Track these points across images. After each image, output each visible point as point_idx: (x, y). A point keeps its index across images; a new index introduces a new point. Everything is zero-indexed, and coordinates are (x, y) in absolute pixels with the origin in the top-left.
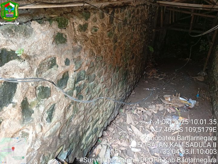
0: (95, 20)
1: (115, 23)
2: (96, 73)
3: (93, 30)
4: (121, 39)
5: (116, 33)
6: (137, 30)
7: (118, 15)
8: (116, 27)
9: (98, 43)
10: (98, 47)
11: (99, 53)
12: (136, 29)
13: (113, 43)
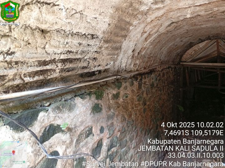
0: (126, 88)
1: (143, 88)
2: (128, 138)
3: (125, 97)
4: (149, 102)
5: (145, 96)
6: (165, 91)
7: (145, 80)
8: (144, 91)
9: (129, 108)
10: (129, 111)
11: (130, 117)
12: (163, 91)
13: (142, 106)
